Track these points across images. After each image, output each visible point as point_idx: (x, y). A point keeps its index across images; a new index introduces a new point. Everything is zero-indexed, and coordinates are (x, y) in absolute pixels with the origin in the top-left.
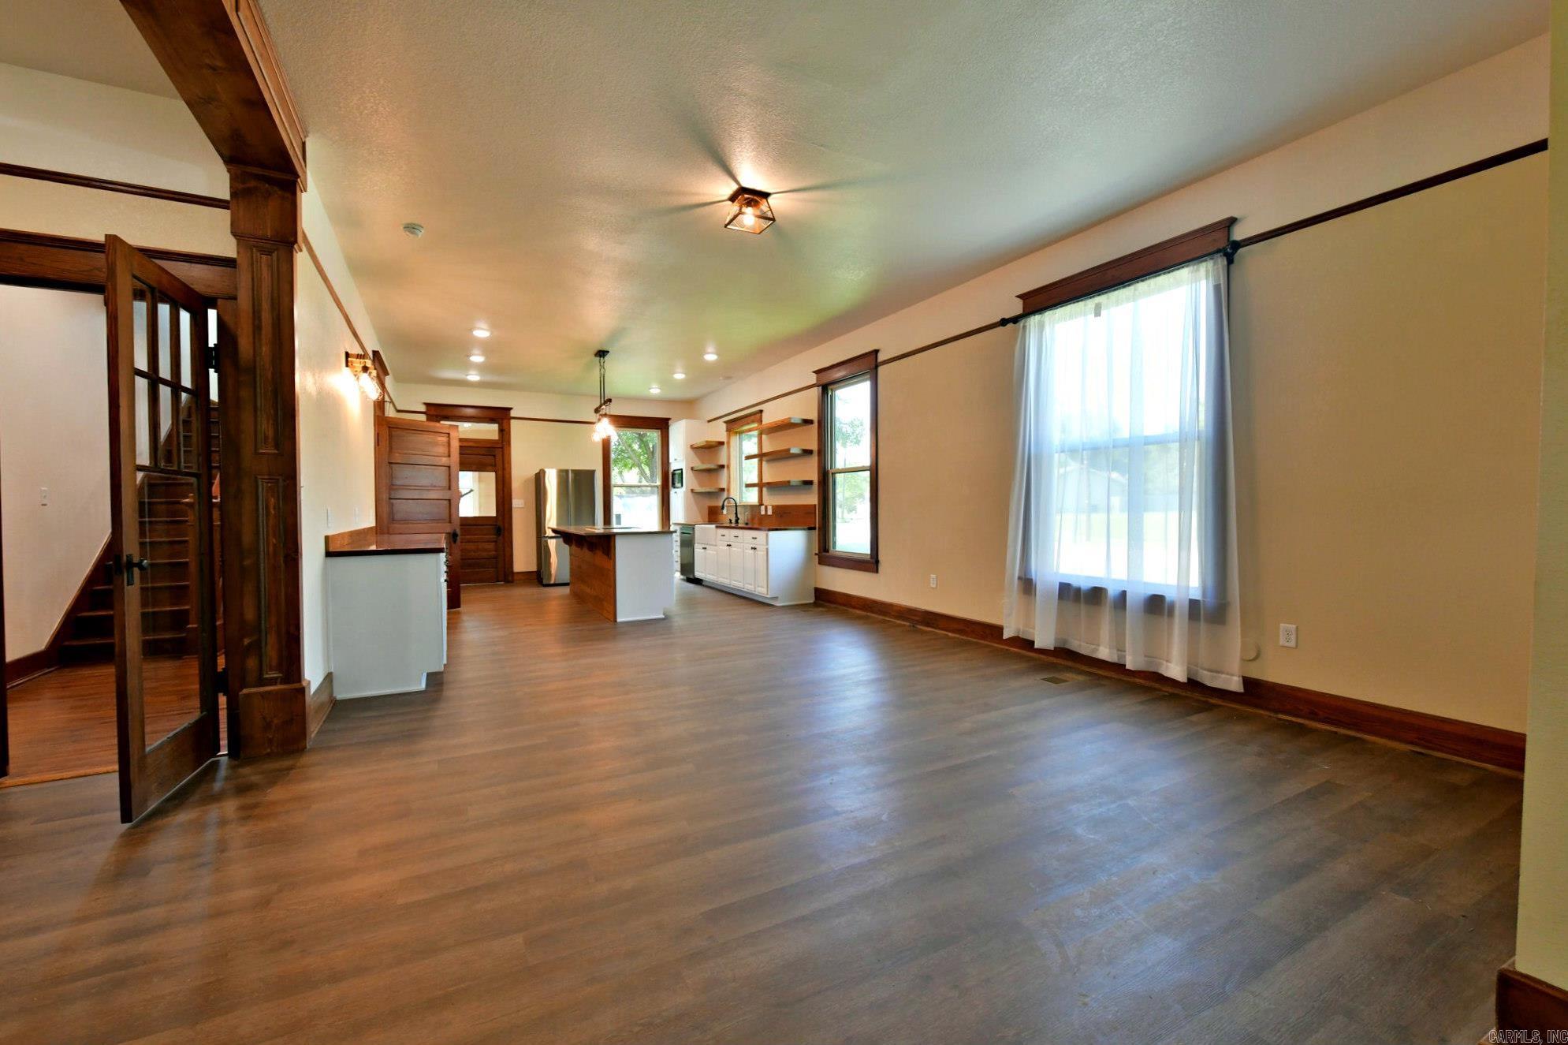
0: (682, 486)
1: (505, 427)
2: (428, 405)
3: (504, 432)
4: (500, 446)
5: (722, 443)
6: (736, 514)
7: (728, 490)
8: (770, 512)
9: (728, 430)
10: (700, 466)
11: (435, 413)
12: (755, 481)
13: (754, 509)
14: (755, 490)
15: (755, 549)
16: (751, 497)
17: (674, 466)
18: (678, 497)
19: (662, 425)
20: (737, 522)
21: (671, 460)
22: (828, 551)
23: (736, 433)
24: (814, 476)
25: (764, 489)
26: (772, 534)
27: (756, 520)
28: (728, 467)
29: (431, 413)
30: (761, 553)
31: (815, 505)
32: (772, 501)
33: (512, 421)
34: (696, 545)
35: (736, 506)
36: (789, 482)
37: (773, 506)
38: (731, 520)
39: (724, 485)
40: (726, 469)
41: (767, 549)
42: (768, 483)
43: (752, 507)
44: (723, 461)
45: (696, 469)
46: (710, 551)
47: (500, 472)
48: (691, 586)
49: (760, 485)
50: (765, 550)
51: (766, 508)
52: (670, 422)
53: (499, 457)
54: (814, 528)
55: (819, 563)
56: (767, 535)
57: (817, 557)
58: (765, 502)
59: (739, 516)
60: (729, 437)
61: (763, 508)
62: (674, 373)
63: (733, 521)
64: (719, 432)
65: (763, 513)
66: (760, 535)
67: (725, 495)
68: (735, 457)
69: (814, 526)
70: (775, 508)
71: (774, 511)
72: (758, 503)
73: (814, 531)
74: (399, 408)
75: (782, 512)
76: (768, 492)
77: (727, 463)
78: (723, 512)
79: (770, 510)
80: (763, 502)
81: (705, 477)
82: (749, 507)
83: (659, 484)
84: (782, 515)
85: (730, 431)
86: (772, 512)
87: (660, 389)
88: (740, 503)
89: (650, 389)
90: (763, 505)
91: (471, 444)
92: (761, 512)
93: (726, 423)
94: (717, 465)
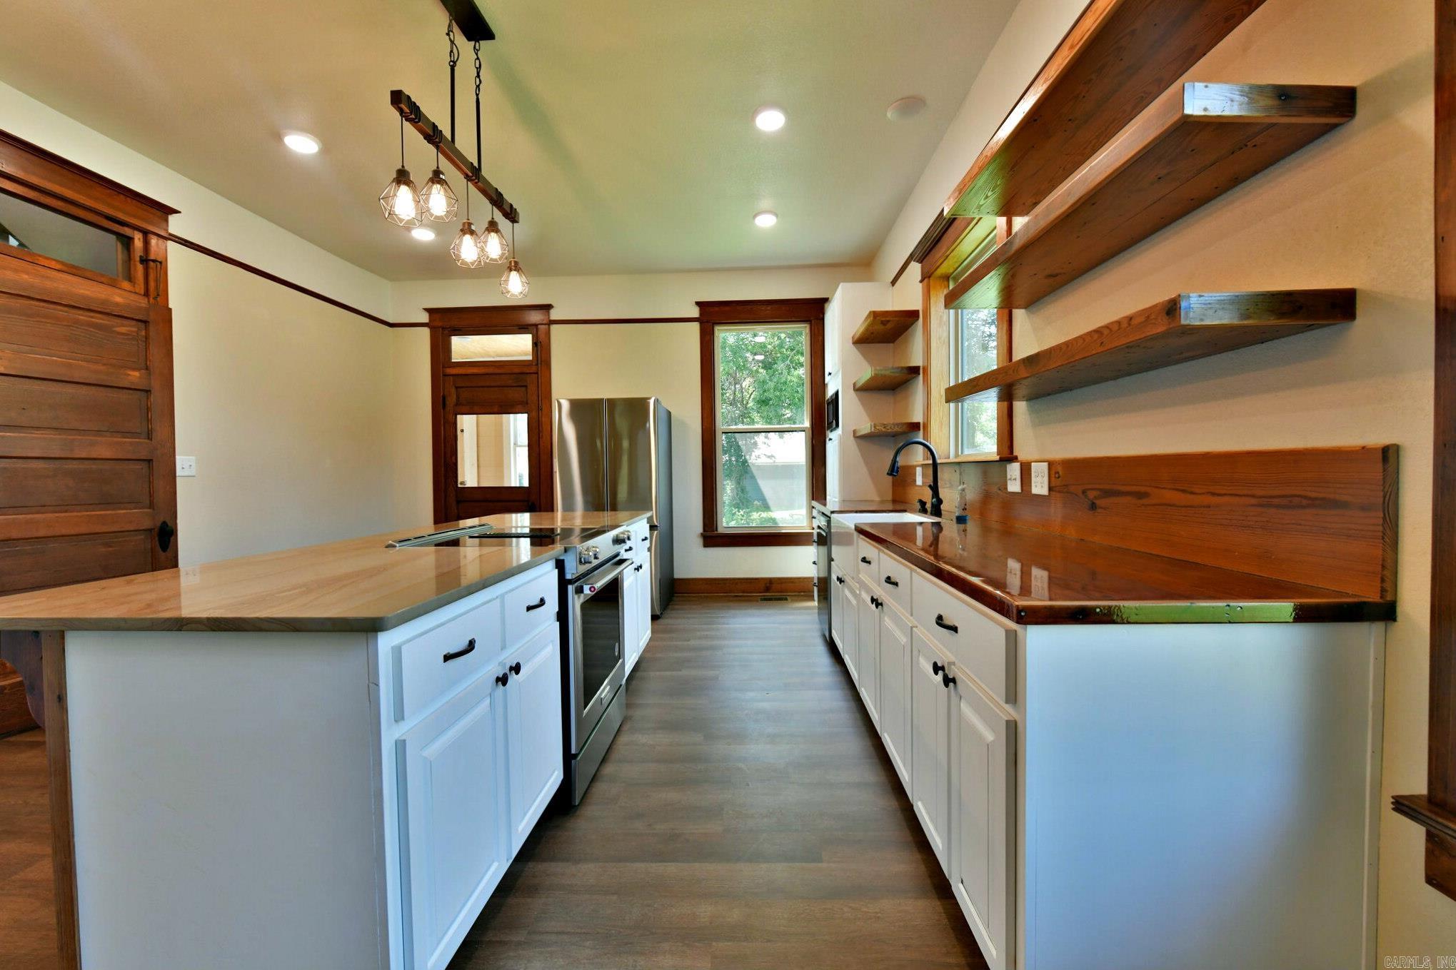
0: (837, 425)
1: (542, 336)
2: (430, 311)
3: (542, 347)
4: (533, 369)
5: (914, 315)
6: (935, 486)
7: (926, 427)
8: (1040, 486)
9: (925, 278)
10: (869, 375)
11: (440, 324)
13: (988, 473)
16: (979, 433)
17: (832, 387)
18: (837, 447)
19: (811, 314)
20: (937, 509)
21: (827, 377)
25: (1020, 408)
27: (993, 512)
28: (926, 370)
29: (438, 324)
31: (1389, 454)
32: (1043, 444)
33: (554, 328)
35: (935, 463)
36: (1173, 306)
37: (1051, 464)
38: (924, 505)
39: (918, 415)
40: (921, 377)
43: (982, 466)
44: (916, 358)
45: (857, 385)
46: (848, 594)
47: (534, 414)
49: (999, 380)
51: (1026, 471)
52: (826, 305)
53: (532, 388)
58: (1024, 448)
60: (926, 295)
61: (1014, 470)
63: (929, 507)
65: (1014, 486)
67: (919, 437)
68: (945, 334)
69: (1373, 596)
70: (1060, 469)
71: (1056, 482)
72: (999, 453)
73: (1375, 629)
74: (391, 321)
75: (1091, 494)
76: (1032, 411)
77: (923, 362)
78: (915, 481)
79: (1039, 479)
80: (1017, 451)
81: (883, 401)
82: (972, 467)
83: (807, 424)
84: (1098, 502)
85: (929, 277)
86: (1050, 489)
87: (776, 215)
88: (957, 455)
89: (755, 216)
90: (1014, 459)
91: (490, 370)
92: (1006, 489)
93: (921, 262)
94: (902, 368)
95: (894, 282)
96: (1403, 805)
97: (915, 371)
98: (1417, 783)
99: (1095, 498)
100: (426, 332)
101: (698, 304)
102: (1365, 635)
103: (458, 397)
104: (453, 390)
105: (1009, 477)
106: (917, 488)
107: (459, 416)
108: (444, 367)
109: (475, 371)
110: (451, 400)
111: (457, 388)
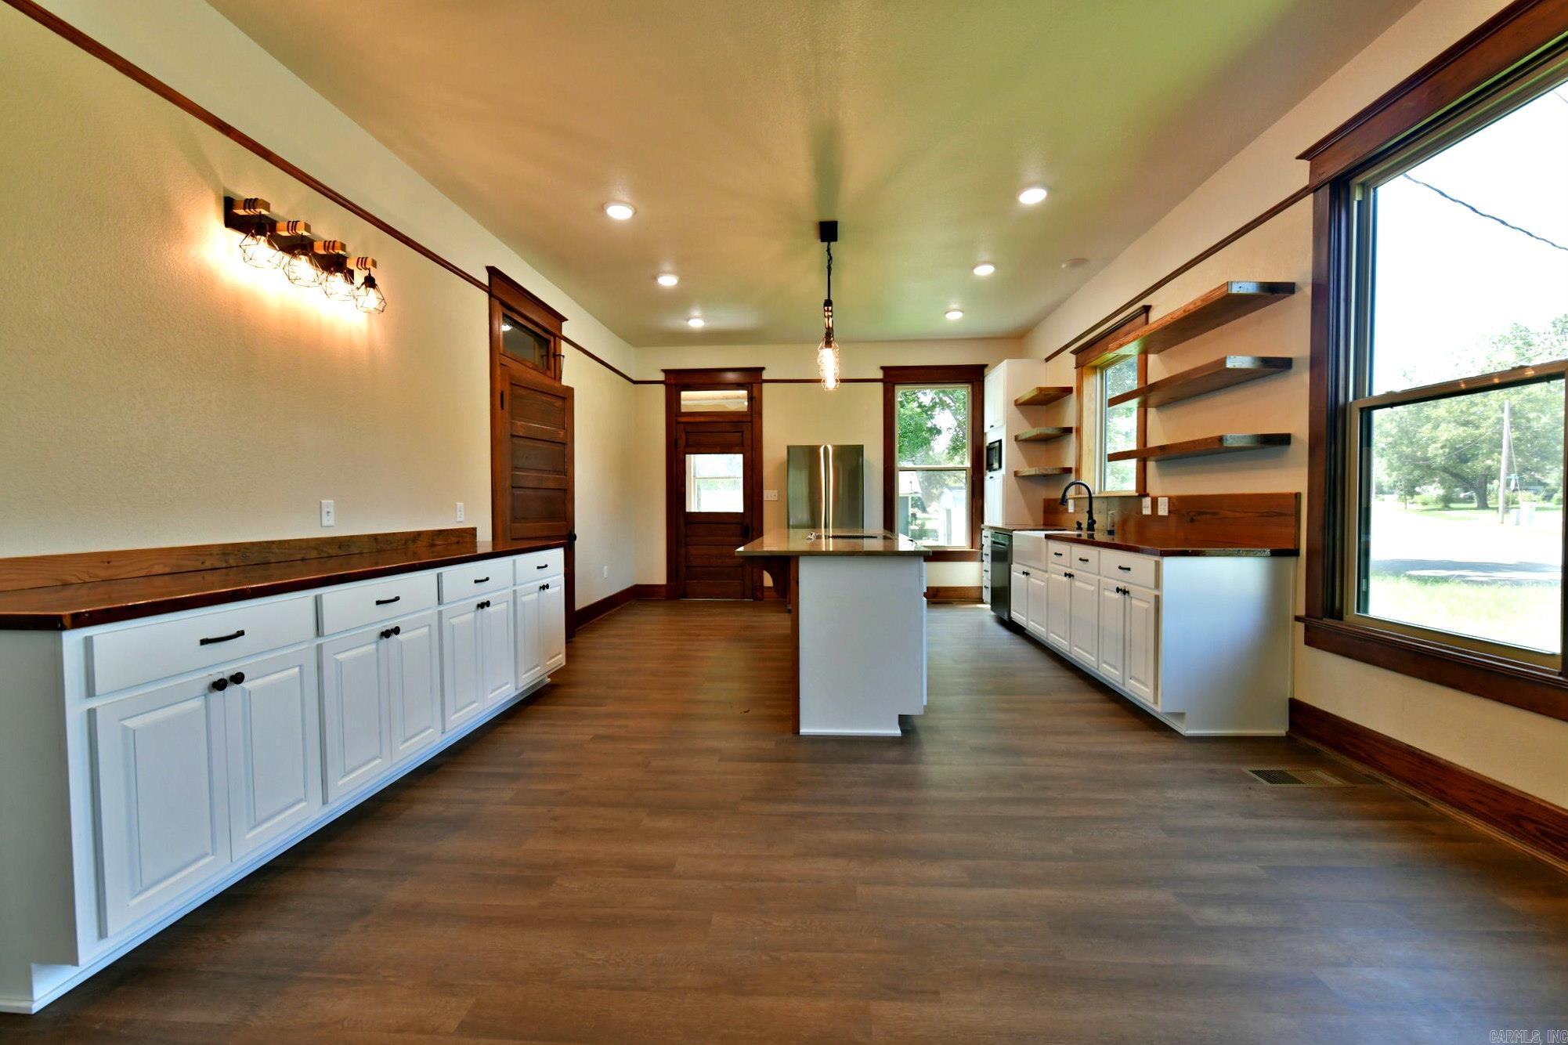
0: (1000, 467)
1: (755, 394)
2: (666, 372)
3: (755, 401)
4: (749, 419)
5: (1068, 391)
6: (1090, 512)
7: (1078, 471)
8: (1163, 511)
9: (1079, 365)
10: (1030, 431)
12: (1132, 445)
13: (1128, 504)
14: (1131, 464)
15: (1125, 592)
16: (1122, 479)
17: (991, 437)
18: (995, 484)
19: (973, 376)
20: (1091, 527)
21: (987, 429)
22: (1339, 616)
23: (1095, 368)
24: (1296, 421)
25: (1151, 466)
26: (1171, 564)
27: (1131, 526)
28: (1079, 430)
29: (673, 381)
30: (1141, 605)
31: (1298, 496)
32: (1166, 487)
33: (765, 385)
34: (1014, 566)
35: (1090, 498)
36: (1221, 439)
37: (1170, 498)
38: (1079, 524)
39: (1070, 463)
40: (1074, 435)
41: (1157, 599)
42: (1162, 448)
43: (1124, 499)
44: (1070, 421)
45: (1020, 438)
46: (1035, 581)
47: (748, 454)
48: (1004, 634)
49: (1142, 455)
50: (1152, 601)
51: (1155, 501)
52: (986, 370)
53: (747, 435)
54: (1295, 553)
55: (1309, 642)
56: (1158, 565)
57: (1301, 626)
58: (1153, 489)
59: (1095, 517)
60: (1080, 379)
61: (1147, 502)
62: (973, 267)
63: (1085, 525)
64: (1064, 372)
65: (1147, 511)
66: (1141, 564)
67: (1072, 478)
68: (1093, 407)
69: (1292, 547)
70: (1175, 501)
71: (1172, 508)
72: (1137, 491)
73: (1293, 559)
74: (634, 379)
75: (1192, 514)
76: (1159, 467)
77: (1076, 423)
78: (1067, 509)
79: (1163, 507)
80: (1149, 490)
81: (1039, 450)
82: (1117, 499)
83: (968, 464)
84: (1194, 518)
85: (1083, 366)
86: (1169, 512)
87: (963, 312)
88: (1100, 491)
89: (946, 313)
90: (1147, 495)
91: (714, 419)
92: (1141, 513)
93: (1076, 354)
94: (1060, 428)
95: (1048, 359)
96: (1298, 619)
97: (1069, 430)
98: (1302, 612)
99: (1195, 516)
100: (662, 388)
101: (883, 368)
102: (1289, 562)
103: (687, 441)
104: (684, 435)
105: (1143, 505)
106: (1068, 515)
107: (687, 456)
108: (676, 416)
109: (702, 419)
110: (682, 443)
111: (686, 432)
